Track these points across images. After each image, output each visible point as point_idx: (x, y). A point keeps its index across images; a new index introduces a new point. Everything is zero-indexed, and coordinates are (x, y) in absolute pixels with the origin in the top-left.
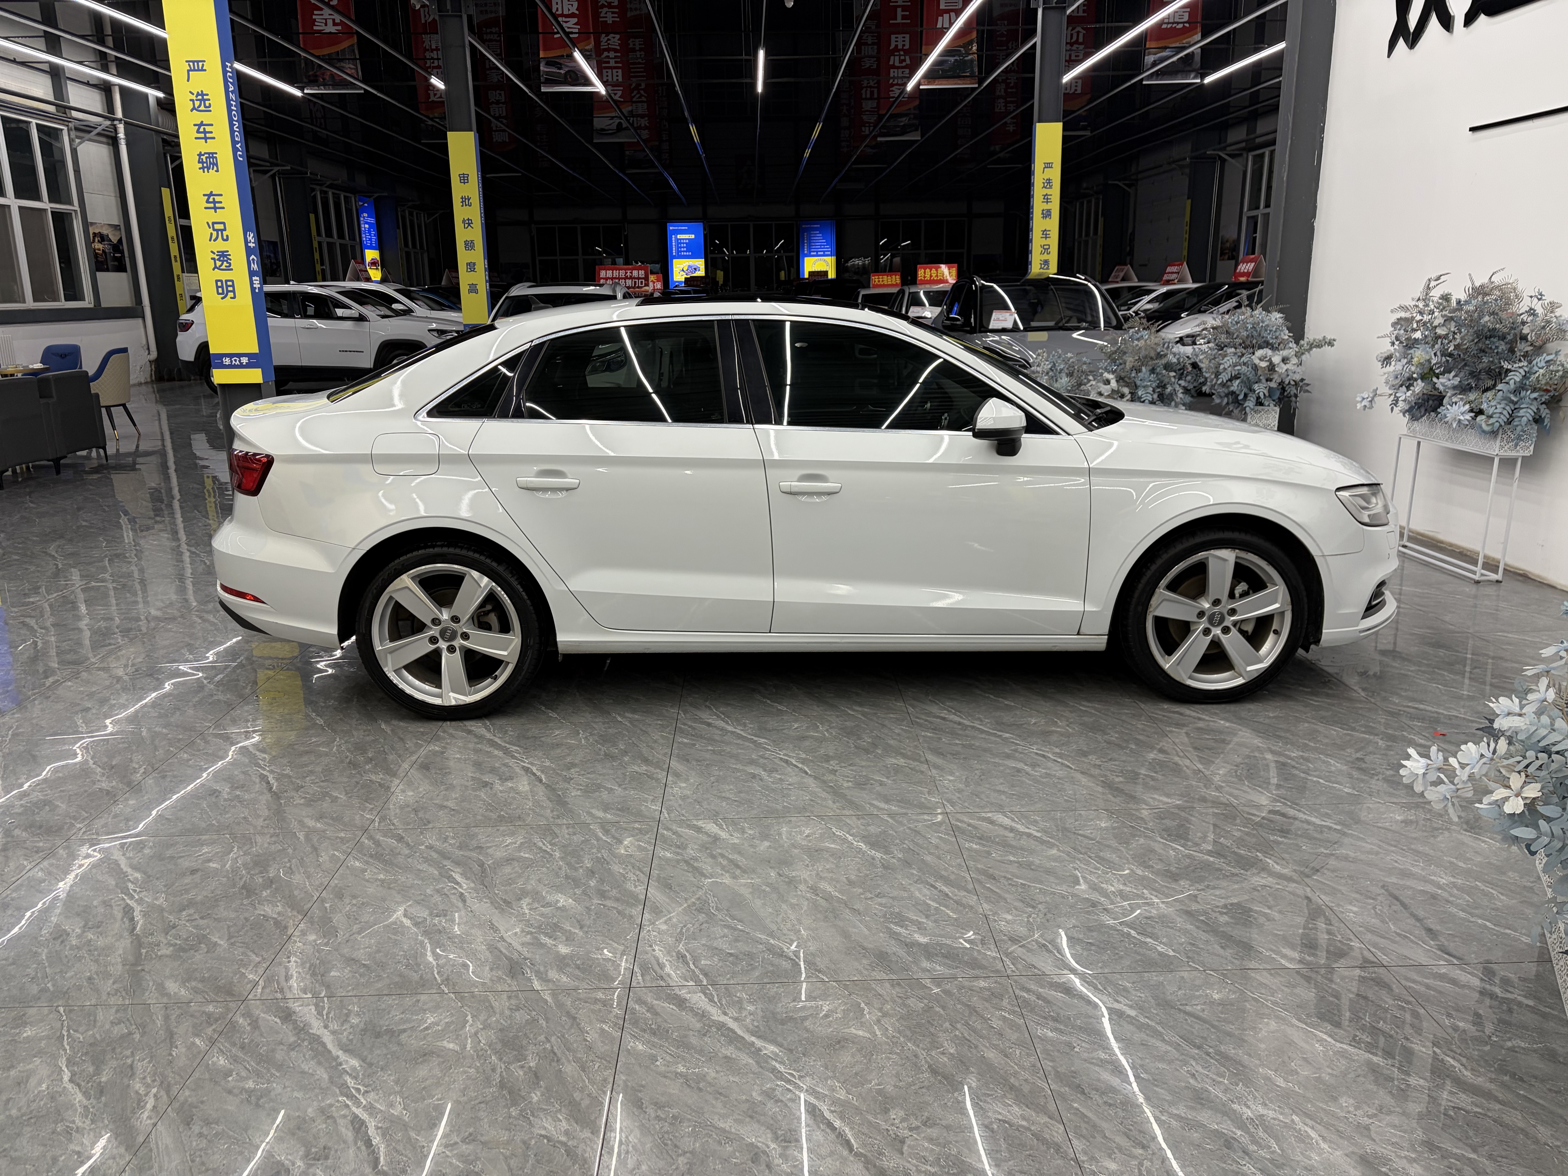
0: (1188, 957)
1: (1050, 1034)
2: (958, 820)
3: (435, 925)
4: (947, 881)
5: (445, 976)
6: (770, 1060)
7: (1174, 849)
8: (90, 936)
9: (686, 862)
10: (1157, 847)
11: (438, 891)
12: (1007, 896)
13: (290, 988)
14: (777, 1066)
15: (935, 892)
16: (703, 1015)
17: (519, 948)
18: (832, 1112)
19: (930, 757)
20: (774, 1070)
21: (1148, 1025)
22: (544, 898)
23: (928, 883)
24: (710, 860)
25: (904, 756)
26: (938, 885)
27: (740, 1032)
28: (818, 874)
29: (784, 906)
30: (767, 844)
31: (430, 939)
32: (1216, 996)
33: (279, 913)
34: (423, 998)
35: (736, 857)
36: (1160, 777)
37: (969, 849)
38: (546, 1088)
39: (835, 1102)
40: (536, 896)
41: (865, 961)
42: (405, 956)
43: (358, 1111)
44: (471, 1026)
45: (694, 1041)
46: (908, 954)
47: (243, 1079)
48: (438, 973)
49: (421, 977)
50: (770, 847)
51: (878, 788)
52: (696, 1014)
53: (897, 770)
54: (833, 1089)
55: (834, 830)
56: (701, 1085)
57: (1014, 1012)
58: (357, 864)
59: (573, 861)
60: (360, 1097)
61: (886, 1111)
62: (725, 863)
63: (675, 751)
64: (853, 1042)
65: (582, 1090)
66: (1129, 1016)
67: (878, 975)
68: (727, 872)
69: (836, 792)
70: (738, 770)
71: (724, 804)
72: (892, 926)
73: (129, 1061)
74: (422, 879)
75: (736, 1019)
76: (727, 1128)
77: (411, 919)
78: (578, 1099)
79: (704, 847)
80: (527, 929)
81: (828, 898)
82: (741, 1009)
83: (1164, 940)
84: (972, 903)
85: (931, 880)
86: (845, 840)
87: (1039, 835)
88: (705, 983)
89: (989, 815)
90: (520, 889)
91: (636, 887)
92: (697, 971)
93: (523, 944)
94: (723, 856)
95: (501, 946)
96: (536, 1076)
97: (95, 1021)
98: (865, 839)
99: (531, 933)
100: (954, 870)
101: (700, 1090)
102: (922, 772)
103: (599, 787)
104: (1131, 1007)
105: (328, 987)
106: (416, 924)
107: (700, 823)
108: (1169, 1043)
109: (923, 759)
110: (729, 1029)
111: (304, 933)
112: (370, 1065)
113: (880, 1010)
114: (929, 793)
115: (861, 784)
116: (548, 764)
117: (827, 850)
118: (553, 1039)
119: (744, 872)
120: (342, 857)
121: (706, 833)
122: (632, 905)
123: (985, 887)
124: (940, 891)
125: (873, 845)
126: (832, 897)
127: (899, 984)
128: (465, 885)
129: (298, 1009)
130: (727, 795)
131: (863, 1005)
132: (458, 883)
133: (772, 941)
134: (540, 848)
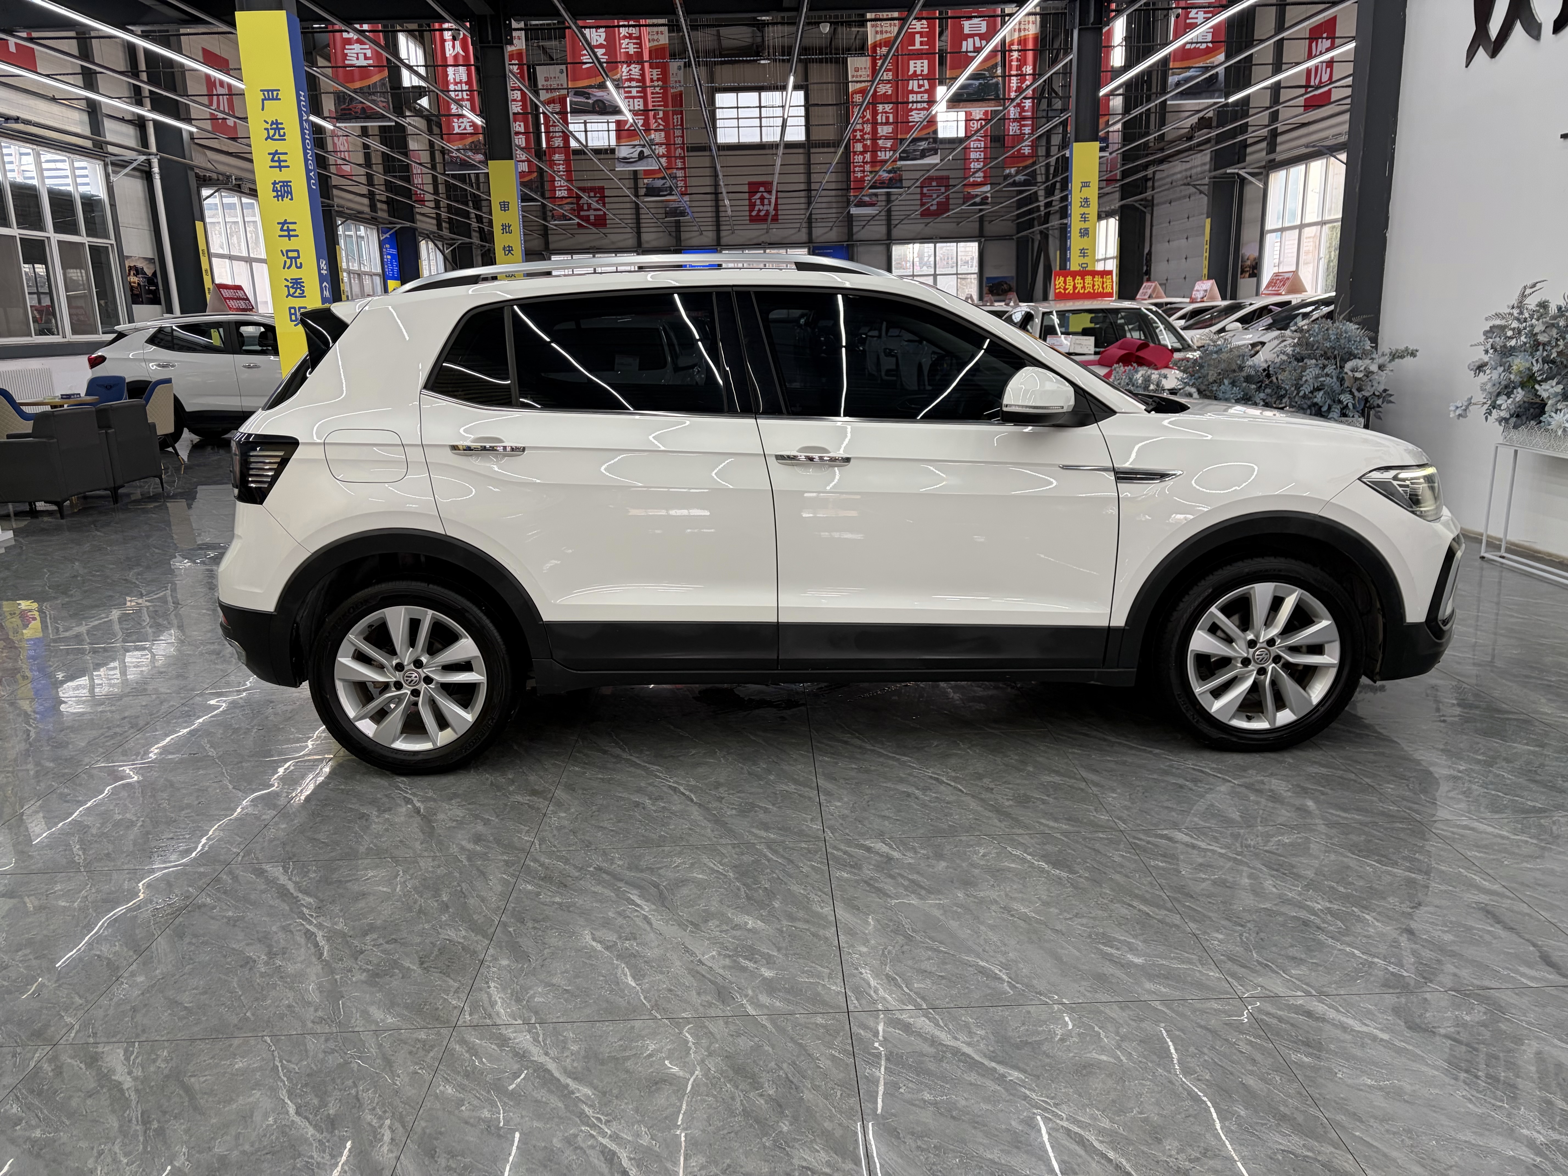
0: (1424, 978)
1: (1306, 1059)
2: (1134, 838)
3: (627, 949)
4: (1145, 901)
5: (653, 1001)
6: (1019, 1088)
7: (1371, 865)
8: (279, 963)
9: (866, 882)
10: (1353, 864)
11: (619, 914)
12: (1210, 914)
13: (498, 1014)
14: (1028, 1092)
15: (1136, 912)
16: (933, 1041)
17: (721, 971)
18: (1102, 1142)
19: (1084, 774)
20: (1025, 1097)
21: (1405, 1049)
22: (732, 920)
23: (1124, 903)
24: (889, 880)
25: (1057, 773)
26: (1135, 904)
27: (977, 1058)
28: (1007, 895)
29: (982, 928)
30: (943, 864)
31: (626, 963)
32: (1468, 1018)
33: (464, 937)
34: (638, 1024)
35: (915, 877)
36: (1329, 792)
37: (1156, 867)
38: (793, 1117)
39: (1101, 1132)
40: (724, 919)
41: (1083, 983)
42: (606, 982)
43: (605, 1141)
44: (695, 1052)
45: (932, 1066)
46: (1127, 974)
47: (474, 1108)
48: (645, 998)
49: (629, 1003)
50: (947, 867)
51: (1042, 806)
52: (925, 1039)
53: (1056, 787)
54: (1093, 1117)
55: (1009, 849)
56: (954, 1113)
57: (1259, 1037)
58: (529, 887)
59: (749, 881)
60: (603, 1126)
61: (1159, 1141)
62: (906, 883)
63: (819, 770)
64: (1099, 1068)
65: (831, 1118)
66: (1382, 1040)
67: (1102, 997)
68: (913, 892)
69: (998, 810)
70: (890, 789)
71: (886, 823)
72: (1102, 947)
73: (353, 1091)
74: (600, 901)
75: (969, 1044)
76: (997, 1160)
77: (600, 942)
78: (830, 1129)
79: (879, 868)
80: (724, 952)
81: (1025, 918)
82: (971, 1033)
83: (1393, 960)
84: (1177, 922)
85: (1127, 899)
86: (1024, 860)
87: (1223, 851)
88: (925, 1006)
89: (1165, 832)
90: (704, 911)
91: (822, 908)
92: (914, 996)
93: (724, 967)
94: (903, 876)
95: (702, 969)
96: (779, 1106)
97: (306, 1051)
98: (1045, 857)
99: (729, 956)
100: (1147, 888)
101: (953, 1117)
102: (1082, 790)
103: (753, 806)
104: (1381, 1030)
105: (536, 1013)
106: (607, 948)
107: (868, 843)
108: (1436, 1068)
109: (1079, 777)
110: (964, 1054)
111: (495, 959)
112: (604, 1094)
113: (1117, 1034)
114: (1096, 810)
115: (1024, 801)
116: (693, 783)
117: (1009, 870)
118: (785, 1066)
119: (929, 892)
120: (513, 881)
121: (878, 853)
122: (824, 927)
123: (1184, 906)
124: (1139, 910)
125: (1055, 864)
126: (1030, 918)
127: (1129, 1007)
128: (647, 908)
129: (512, 1036)
130: (886, 813)
131: (1097, 1029)
132: (638, 905)
133: (981, 963)
134: (712, 869)
